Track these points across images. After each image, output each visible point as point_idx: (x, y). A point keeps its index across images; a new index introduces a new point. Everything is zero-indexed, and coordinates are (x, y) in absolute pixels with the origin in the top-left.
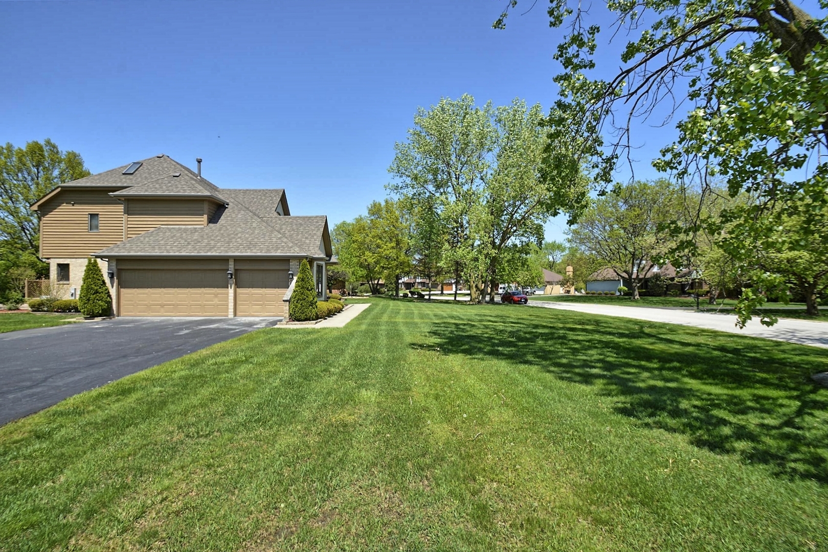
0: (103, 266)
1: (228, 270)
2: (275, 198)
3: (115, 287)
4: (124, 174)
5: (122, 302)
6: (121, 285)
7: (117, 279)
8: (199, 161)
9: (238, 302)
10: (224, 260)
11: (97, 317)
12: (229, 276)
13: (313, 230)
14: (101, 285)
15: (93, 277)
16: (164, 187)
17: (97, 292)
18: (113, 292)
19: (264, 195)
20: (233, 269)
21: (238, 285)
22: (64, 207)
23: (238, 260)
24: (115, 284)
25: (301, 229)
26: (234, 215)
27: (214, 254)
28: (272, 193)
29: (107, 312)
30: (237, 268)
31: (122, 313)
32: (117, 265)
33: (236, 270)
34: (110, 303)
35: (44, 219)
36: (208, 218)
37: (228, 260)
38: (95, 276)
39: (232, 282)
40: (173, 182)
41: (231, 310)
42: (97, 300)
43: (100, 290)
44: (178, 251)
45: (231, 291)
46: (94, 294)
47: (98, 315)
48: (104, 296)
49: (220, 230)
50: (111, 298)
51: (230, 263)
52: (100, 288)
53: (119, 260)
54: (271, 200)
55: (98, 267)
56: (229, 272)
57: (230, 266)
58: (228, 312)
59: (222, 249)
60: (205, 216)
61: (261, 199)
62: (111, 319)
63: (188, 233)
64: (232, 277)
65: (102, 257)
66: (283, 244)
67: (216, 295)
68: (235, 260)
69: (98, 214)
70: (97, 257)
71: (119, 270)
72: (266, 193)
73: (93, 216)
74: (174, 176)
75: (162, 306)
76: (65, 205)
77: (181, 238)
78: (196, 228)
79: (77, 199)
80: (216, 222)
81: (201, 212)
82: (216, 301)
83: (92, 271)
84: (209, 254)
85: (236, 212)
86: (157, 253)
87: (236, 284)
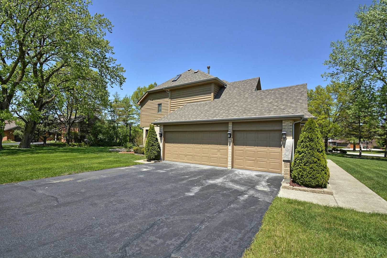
0: (157, 130)
1: (228, 131)
2: (253, 83)
3: (162, 142)
4: (173, 81)
5: (166, 152)
6: (165, 141)
7: (164, 137)
8: (209, 68)
9: (235, 157)
10: (225, 123)
11: (153, 160)
12: (229, 136)
13: (296, 96)
14: (155, 141)
15: (151, 136)
16: (189, 79)
17: (153, 145)
18: (161, 145)
19: (246, 83)
20: (231, 130)
21: (235, 144)
22: (149, 102)
23: (236, 122)
24: (162, 141)
25: (285, 96)
26: (230, 92)
27: (218, 118)
28: (251, 81)
29: (158, 158)
30: (234, 129)
31: (166, 159)
32: (163, 129)
33: (234, 131)
34: (159, 152)
35: (142, 108)
36: (214, 95)
37: (228, 123)
38: (152, 135)
39: (230, 141)
40: (194, 76)
41: (230, 163)
42: (153, 150)
43: (154, 144)
44: (195, 118)
45: (230, 148)
46: (151, 146)
47: (153, 159)
48: (156, 147)
49: (222, 102)
50: (160, 149)
51: (229, 126)
52: (154, 143)
53: (164, 126)
54: (251, 85)
55: (154, 130)
56: (229, 132)
57: (229, 128)
58: (227, 164)
59: (224, 115)
60: (212, 94)
61: (244, 85)
62: (159, 162)
63: (202, 106)
64: (230, 137)
65: (157, 124)
66: (274, 108)
67: (219, 150)
68: (233, 123)
69: (161, 104)
70: (155, 124)
71: (165, 132)
72: (247, 82)
73: (160, 105)
74: (195, 73)
75: (186, 155)
76: (149, 100)
77: (198, 110)
78: (206, 103)
79: (154, 97)
80: (219, 98)
81: (210, 92)
82: (219, 155)
83: (151, 132)
84: (215, 119)
85: (232, 89)
86: (183, 120)
87: (233, 142)
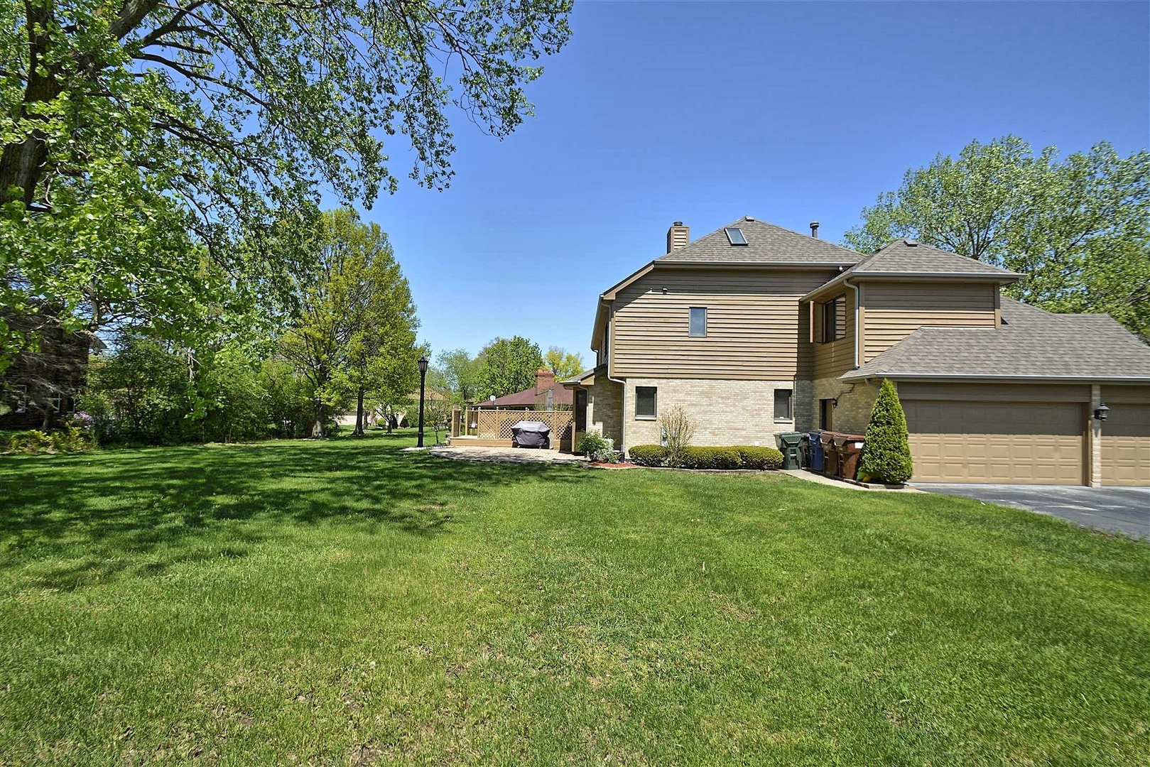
4: (733, 245)
10: (1082, 386)
20: (1099, 403)
22: (650, 296)
35: (618, 314)
37: (1090, 386)
39: (1097, 426)
45: (1096, 440)
51: (1094, 392)
57: (1094, 398)
60: (997, 312)
67: (1057, 448)
68: (1101, 386)
69: (703, 309)
73: (696, 310)
76: (650, 292)
78: (986, 332)
79: (671, 282)
81: (991, 304)
82: (1057, 458)
87: (1105, 429)
